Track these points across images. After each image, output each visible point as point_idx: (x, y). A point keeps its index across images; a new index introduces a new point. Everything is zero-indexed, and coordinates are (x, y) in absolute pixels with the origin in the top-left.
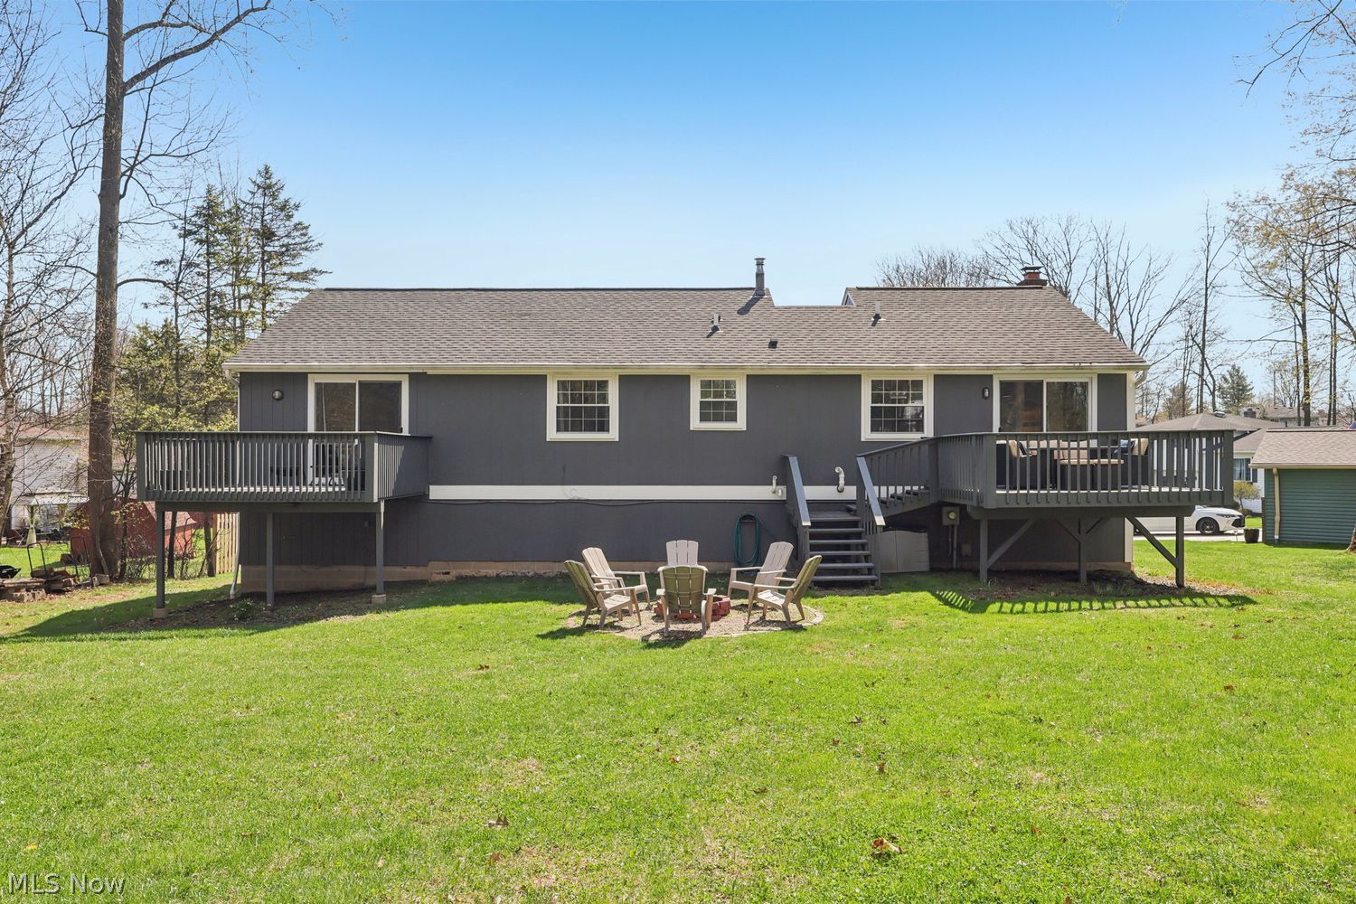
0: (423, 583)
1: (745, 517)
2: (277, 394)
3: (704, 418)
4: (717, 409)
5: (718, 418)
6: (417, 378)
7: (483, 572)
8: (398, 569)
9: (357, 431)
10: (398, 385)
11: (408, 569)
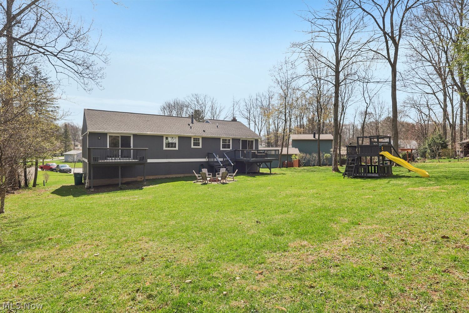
0: (136, 181)
1: (201, 165)
2: (99, 138)
3: (194, 145)
4: (196, 144)
5: (196, 145)
6: (135, 135)
7: (149, 178)
8: (130, 179)
9: (120, 148)
10: (130, 137)
11: (132, 178)
